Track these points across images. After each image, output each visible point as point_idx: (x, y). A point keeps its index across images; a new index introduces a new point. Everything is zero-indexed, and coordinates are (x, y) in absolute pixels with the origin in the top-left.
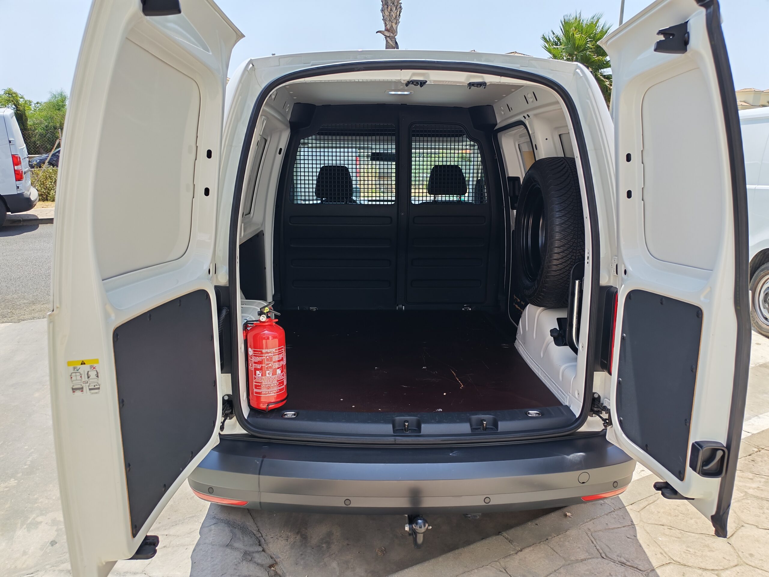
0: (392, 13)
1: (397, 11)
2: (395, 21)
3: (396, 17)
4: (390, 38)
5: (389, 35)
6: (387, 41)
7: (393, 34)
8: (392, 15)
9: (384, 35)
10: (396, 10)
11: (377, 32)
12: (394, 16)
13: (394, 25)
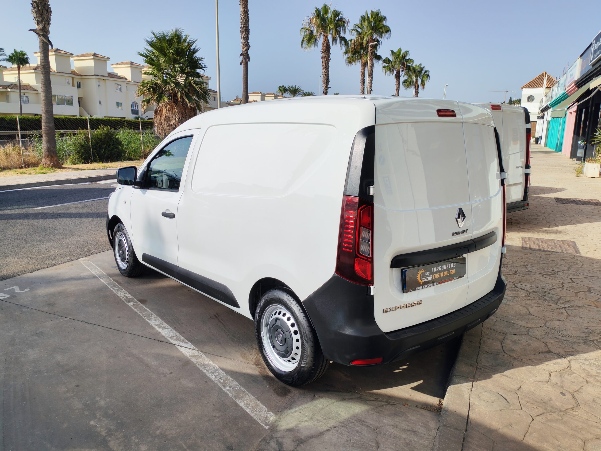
0: (44, 15)
1: (49, 15)
2: (47, 23)
3: (48, 19)
4: (43, 36)
5: (42, 34)
6: (40, 39)
7: (46, 33)
8: (44, 17)
9: (37, 34)
10: (47, 13)
11: (29, 30)
12: (46, 18)
13: (46, 26)
